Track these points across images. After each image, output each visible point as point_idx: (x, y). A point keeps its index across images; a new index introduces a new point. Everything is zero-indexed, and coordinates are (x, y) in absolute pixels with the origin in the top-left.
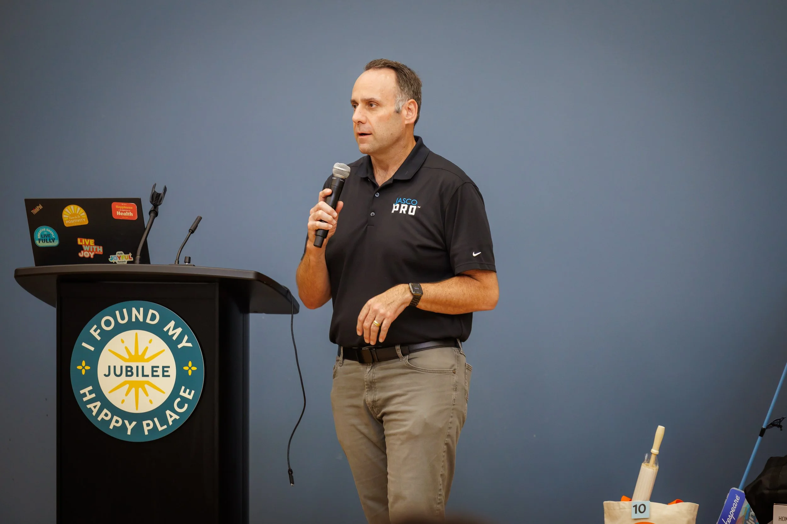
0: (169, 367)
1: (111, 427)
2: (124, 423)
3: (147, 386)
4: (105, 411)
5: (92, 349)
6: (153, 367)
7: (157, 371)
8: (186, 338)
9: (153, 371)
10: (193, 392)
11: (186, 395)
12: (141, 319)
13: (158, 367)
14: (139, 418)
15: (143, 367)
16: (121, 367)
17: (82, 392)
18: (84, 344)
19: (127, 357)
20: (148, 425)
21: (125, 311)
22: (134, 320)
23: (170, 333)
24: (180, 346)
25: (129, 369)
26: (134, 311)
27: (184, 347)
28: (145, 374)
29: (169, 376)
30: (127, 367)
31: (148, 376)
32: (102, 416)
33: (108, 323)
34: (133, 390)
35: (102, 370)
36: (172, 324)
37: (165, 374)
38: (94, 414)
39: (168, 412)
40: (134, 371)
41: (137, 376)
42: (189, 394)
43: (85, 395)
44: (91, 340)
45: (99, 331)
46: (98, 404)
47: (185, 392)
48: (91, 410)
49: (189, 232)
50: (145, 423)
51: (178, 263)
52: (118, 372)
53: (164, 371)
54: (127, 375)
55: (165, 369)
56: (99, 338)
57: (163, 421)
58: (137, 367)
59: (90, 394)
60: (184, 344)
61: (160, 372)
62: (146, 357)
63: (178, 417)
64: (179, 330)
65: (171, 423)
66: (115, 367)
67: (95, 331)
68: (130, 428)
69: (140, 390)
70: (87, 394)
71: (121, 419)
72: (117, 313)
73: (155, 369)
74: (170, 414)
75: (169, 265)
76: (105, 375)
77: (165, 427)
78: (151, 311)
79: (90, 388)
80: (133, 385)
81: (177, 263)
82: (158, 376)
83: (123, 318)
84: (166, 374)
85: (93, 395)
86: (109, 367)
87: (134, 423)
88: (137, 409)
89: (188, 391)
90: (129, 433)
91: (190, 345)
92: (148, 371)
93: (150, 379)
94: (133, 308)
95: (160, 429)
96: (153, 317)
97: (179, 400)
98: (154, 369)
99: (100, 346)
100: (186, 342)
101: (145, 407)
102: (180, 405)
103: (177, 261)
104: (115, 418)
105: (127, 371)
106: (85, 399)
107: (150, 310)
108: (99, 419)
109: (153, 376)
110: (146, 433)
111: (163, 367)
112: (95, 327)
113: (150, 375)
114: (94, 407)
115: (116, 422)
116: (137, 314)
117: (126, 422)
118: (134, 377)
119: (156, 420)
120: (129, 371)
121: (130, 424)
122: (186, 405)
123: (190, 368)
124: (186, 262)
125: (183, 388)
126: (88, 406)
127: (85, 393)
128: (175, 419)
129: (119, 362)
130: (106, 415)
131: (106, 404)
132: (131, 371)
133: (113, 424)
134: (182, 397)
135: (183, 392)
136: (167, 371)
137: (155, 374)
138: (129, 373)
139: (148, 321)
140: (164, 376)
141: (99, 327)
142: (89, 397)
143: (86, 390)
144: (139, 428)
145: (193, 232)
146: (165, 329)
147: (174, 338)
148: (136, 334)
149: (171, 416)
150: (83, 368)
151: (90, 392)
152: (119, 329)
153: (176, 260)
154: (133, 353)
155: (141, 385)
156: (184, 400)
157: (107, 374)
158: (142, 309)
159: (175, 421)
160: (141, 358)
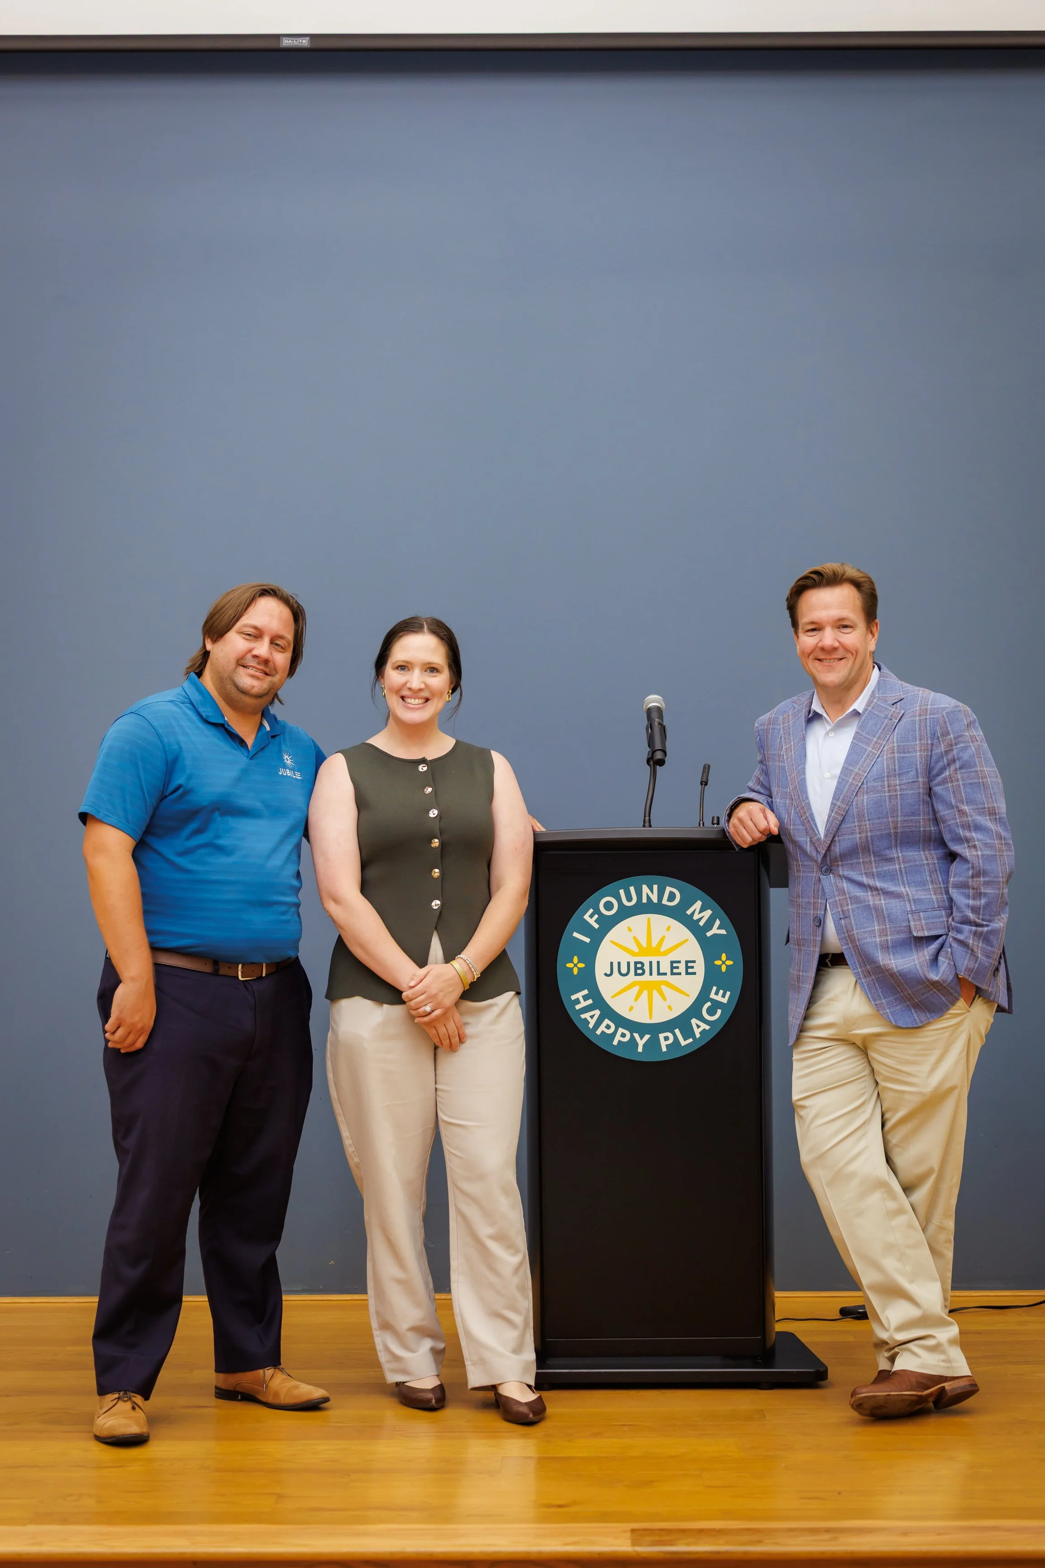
0: (694, 962)
1: (615, 1043)
2: (632, 1036)
3: (663, 987)
4: (607, 1022)
5: (587, 940)
6: (672, 962)
7: (678, 968)
8: (718, 923)
9: (672, 968)
10: (728, 993)
11: (719, 998)
12: (655, 900)
13: (679, 962)
14: (654, 1029)
15: (658, 963)
16: (628, 963)
17: (573, 997)
18: (576, 935)
19: (637, 950)
20: (666, 1038)
21: (632, 889)
22: (644, 900)
23: (696, 917)
24: (709, 934)
25: (639, 966)
26: (645, 889)
27: (715, 935)
28: (661, 971)
29: (694, 973)
30: (636, 963)
31: (665, 974)
32: (602, 1028)
33: (609, 906)
34: (645, 993)
35: (601, 966)
36: (698, 905)
37: (689, 972)
38: (591, 1026)
39: (694, 1021)
40: (647, 968)
41: (651, 974)
42: (723, 996)
43: (577, 1001)
44: (586, 929)
45: (596, 916)
46: (597, 1013)
47: (717, 993)
48: (586, 1022)
49: (702, 784)
50: (661, 1036)
51: (703, 826)
52: (624, 971)
53: (687, 967)
54: (636, 974)
55: (689, 965)
56: (596, 926)
57: (688, 1032)
58: (651, 963)
59: (585, 1000)
60: (715, 930)
61: (682, 968)
62: (662, 950)
63: (707, 1027)
64: (708, 913)
65: (698, 1036)
66: (619, 963)
67: (591, 916)
68: (641, 1043)
69: (655, 993)
70: (581, 1000)
71: (628, 1032)
72: (622, 892)
73: (675, 965)
74: (696, 1024)
75: (693, 828)
76: (606, 975)
77: (691, 1040)
78: (668, 889)
79: (586, 992)
80: (644, 986)
81: (701, 825)
82: (680, 974)
83: (629, 899)
84: (690, 970)
85: (590, 1002)
86: (612, 964)
87: (647, 1037)
88: (651, 1018)
89: (721, 992)
90: (640, 1049)
91: (723, 932)
92: (665, 968)
93: (669, 978)
94: (643, 885)
95: (683, 1043)
96: (672, 897)
97: (709, 1004)
98: (673, 965)
99: (598, 936)
100: (718, 929)
101: (662, 1015)
102: (711, 1012)
103: (701, 823)
104: (621, 1030)
105: (636, 969)
106: (578, 1007)
107: (667, 887)
108: (598, 1032)
109: (672, 974)
110: (664, 1049)
111: (687, 962)
112: (591, 911)
113: (669, 973)
114: (591, 1018)
115: (622, 1036)
116: (649, 893)
117: (636, 1035)
118: (646, 977)
119: (677, 1031)
120: (639, 968)
121: (641, 1039)
122: (719, 1011)
123: (724, 963)
124: (713, 824)
125: (715, 988)
126: (583, 1016)
127: (578, 999)
128: (704, 1029)
129: (624, 958)
130: (608, 1027)
131: (608, 1012)
132: (642, 968)
133: (618, 1038)
134: (712, 1000)
135: (715, 994)
136: (692, 967)
137: (675, 971)
138: (639, 971)
139: (665, 901)
140: (687, 973)
141: (597, 911)
142: (583, 1004)
143: (579, 995)
144: (654, 1043)
145: (706, 784)
146: (689, 912)
147: (701, 923)
148: (649, 919)
149: (698, 1027)
150: (575, 965)
151: (585, 998)
152: (624, 913)
153: (700, 821)
154: (644, 944)
155: (657, 986)
156: (716, 1005)
157: (609, 973)
158: (655, 887)
159: (703, 1032)
160: (657, 951)
